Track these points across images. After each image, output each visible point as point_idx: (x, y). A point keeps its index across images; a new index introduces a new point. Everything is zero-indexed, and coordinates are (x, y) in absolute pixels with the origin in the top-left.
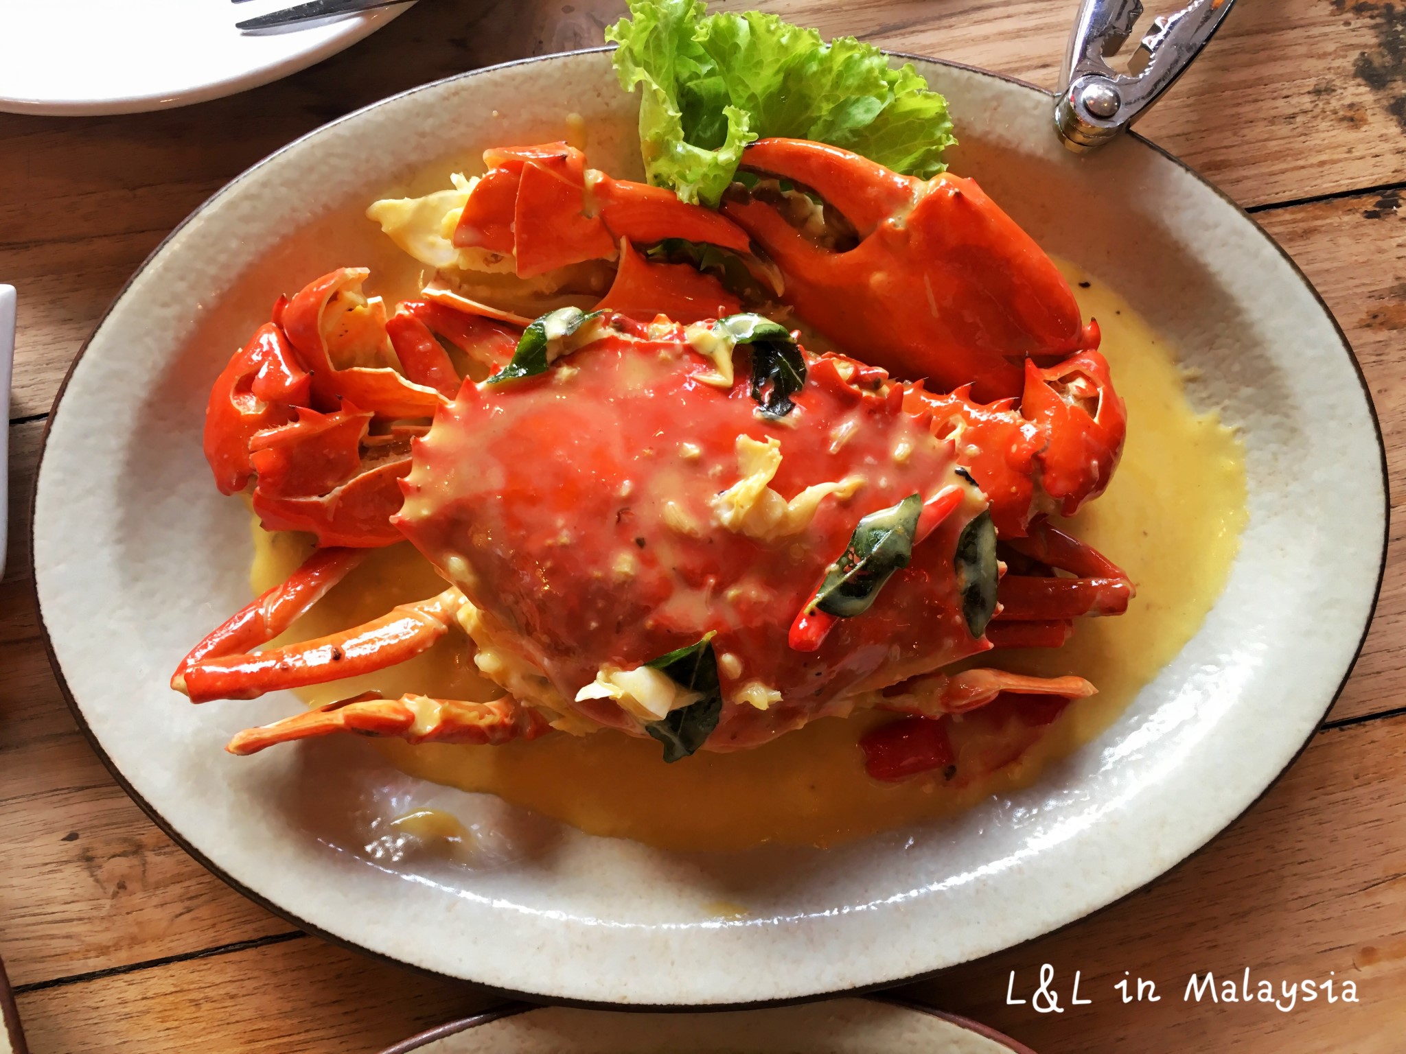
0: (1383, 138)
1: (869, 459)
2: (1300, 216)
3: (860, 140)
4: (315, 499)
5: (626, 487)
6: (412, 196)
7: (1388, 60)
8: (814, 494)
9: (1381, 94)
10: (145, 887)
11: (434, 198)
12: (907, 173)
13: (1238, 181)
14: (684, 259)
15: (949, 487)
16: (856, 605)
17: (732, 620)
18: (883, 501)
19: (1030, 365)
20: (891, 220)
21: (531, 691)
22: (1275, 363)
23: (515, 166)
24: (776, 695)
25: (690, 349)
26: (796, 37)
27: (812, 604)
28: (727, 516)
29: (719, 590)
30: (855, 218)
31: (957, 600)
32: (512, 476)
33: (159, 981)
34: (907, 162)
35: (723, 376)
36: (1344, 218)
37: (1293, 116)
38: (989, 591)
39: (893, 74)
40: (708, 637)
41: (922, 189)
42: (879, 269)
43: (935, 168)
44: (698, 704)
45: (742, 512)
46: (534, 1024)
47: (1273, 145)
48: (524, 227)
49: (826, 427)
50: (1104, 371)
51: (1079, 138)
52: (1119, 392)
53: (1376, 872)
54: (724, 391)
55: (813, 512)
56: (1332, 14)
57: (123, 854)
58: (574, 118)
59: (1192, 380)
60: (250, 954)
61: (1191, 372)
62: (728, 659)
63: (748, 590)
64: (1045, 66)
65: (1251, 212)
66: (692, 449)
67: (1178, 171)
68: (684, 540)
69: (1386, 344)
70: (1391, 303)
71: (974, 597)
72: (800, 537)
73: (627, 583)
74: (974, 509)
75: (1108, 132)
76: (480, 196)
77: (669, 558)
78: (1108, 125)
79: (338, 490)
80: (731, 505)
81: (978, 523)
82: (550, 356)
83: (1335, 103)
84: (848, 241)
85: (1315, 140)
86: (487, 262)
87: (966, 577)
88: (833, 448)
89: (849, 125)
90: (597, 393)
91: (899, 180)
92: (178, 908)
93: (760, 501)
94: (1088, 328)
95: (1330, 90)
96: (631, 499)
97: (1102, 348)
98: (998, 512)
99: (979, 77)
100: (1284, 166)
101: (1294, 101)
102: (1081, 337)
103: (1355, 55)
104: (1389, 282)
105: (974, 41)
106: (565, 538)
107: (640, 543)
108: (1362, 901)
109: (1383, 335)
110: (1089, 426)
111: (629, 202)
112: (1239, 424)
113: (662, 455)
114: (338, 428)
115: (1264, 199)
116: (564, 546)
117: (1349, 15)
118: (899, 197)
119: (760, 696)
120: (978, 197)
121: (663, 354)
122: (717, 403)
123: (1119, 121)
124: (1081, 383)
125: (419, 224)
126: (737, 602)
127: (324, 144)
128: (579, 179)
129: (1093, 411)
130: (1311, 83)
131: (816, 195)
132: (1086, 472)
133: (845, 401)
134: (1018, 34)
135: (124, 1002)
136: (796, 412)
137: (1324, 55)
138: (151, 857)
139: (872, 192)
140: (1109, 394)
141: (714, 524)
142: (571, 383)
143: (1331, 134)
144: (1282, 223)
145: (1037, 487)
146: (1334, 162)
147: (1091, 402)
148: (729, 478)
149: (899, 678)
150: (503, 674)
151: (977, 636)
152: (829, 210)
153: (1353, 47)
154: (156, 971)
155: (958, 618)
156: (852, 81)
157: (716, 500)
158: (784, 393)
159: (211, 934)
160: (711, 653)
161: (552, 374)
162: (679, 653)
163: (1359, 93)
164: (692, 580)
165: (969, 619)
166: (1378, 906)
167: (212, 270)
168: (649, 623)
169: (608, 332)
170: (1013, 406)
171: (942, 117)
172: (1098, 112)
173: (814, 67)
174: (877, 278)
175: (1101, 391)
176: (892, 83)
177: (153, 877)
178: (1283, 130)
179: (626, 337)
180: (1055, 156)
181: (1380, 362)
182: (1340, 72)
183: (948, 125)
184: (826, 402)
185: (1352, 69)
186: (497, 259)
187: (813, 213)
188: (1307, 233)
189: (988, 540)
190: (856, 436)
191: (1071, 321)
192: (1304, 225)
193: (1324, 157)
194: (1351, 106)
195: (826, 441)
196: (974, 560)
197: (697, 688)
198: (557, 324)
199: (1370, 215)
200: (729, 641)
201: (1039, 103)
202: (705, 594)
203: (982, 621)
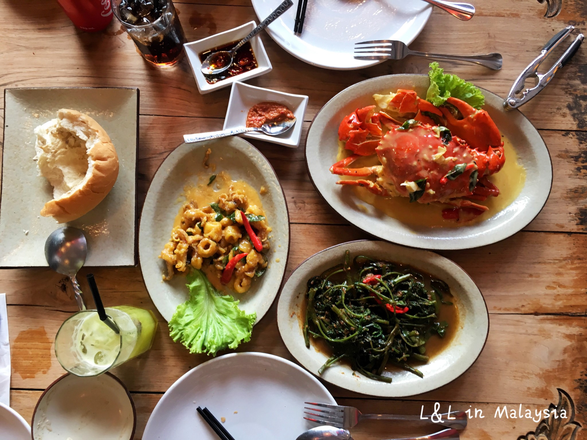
0: (569, 120)
1: (459, 156)
2: (549, 132)
3: (467, 100)
4: (356, 144)
5: (418, 151)
6: (382, 94)
7: (574, 105)
8: (449, 158)
9: (571, 112)
10: (304, 210)
11: (386, 96)
12: (474, 108)
13: (538, 123)
14: (429, 116)
15: (472, 163)
16: (452, 178)
17: (431, 177)
18: (461, 163)
19: (490, 147)
20: (470, 116)
21: (387, 186)
22: (536, 157)
23: (404, 94)
24: (434, 192)
25: (433, 131)
26: (461, 81)
27: (446, 176)
28: (434, 159)
29: (430, 171)
30: (463, 114)
31: (469, 184)
32: (398, 145)
33: (304, 227)
34: (474, 106)
35: (438, 136)
36: (558, 135)
37: (552, 113)
38: (475, 184)
39: (476, 90)
40: (426, 178)
41: (478, 112)
42: (466, 124)
43: (479, 108)
44: (420, 191)
45: (437, 158)
46: (376, 243)
47: (546, 118)
48: (403, 104)
49: (453, 148)
50: (503, 151)
51: (508, 108)
52: (505, 156)
53: (536, 261)
54: (438, 138)
55: (448, 161)
56: (565, 94)
57: (302, 203)
58: (414, 86)
59: (520, 158)
60: (320, 226)
61: (519, 157)
62: (428, 183)
63: (434, 172)
64: (504, 93)
65: (538, 130)
66: (431, 147)
67: (525, 119)
68: (426, 161)
69: (561, 161)
70: (563, 153)
71: (471, 184)
72: (445, 165)
73: (415, 166)
74: (475, 169)
75: (513, 108)
76: (396, 97)
77: (423, 164)
78: (513, 107)
79: (361, 144)
80: (435, 157)
81: (475, 171)
82: (409, 127)
83: (561, 112)
84: (462, 118)
85: (555, 118)
86: (393, 109)
87: (471, 180)
88: (454, 152)
89: (465, 97)
90: (416, 135)
91: (474, 110)
92: (310, 215)
93: (441, 157)
94: (502, 143)
95: (560, 109)
96: (418, 153)
97: (504, 147)
98: (479, 171)
99: (491, 93)
100: (548, 122)
101: (553, 110)
102: (500, 144)
103: (567, 103)
104: (564, 149)
105: (490, 85)
106: (406, 157)
107: (418, 160)
108: (532, 265)
109: (561, 159)
110: (498, 159)
111: (423, 103)
112: (527, 168)
113: (425, 147)
114: (365, 133)
115: (542, 128)
116: (406, 159)
117: (568, 95)
118: (473, 112)
119: (432, 192)
120: (487, 115)
121: (428, 130)
122: (437, 140)
123: (515, 107)
124: (498, 152)
125: (382, 100)
126: (432, 174)
127: (369, 82)
128: (416, 98)
129: (500, 157)
130: (557, 107)
131: (457, 109)
132: (496, 167)
133: (457, 145)
134: (499, 86)
135: (297, 229)
136: (449, 145)
137: (561, 102)
138: (306, 204)
139: (468, 110)
140: (503, 155)
141: (432, 160)
142: (411, 132)
143: (559, 118)
144: (544, 133)
145: (487, 168)
146: (558, 123)
147: (500, 156)
148: (436, 153)
149: (455, 196)
150: (382, 182)
151: (471, 191)
152: (459, 112)
153: (568, 101)
154: (304, 225)
155: (468, 187)
156: (468, 90)
157: (433, 156)
158: (447, 141)
159: (314, 221)
160: (425, 182)
161: (408, 130)
162: (421, 180)
163: (567, 111)
164: (426, 169)
165: (470, 188)
166: (535, 267)
167: (345, 101)
168: (417, 174)
169: (420, 125)
170: (486, 153)
171: (483, 99)
172: (512, 104)
173: (462, 86)
174: (465, 126)
175: (502, 154)
176: (475, 92)
177: (306, 208)
178: (549, 115)
179: (422, 126)
180: (502, 111)
181: (558, 164)
182: (563, 106)
183: (484, 101)
184: (454, 144)
185: (566, 106)
186: (395, 109)
187: (455, 112)
188: (549, 136)
189: (476, 175)
190: (458, 151)
191: (499, 140)
192: (549, 134)
193: (556, 122)
194: (564, 113)
195: (453, 150)
196: (473, 177)
197: (421, 188)
198: (411, 122)
199: (563, 135)
200: (429, 180)
201: (501, 100)
202: (427, 171)
203: (472, 189)
